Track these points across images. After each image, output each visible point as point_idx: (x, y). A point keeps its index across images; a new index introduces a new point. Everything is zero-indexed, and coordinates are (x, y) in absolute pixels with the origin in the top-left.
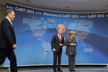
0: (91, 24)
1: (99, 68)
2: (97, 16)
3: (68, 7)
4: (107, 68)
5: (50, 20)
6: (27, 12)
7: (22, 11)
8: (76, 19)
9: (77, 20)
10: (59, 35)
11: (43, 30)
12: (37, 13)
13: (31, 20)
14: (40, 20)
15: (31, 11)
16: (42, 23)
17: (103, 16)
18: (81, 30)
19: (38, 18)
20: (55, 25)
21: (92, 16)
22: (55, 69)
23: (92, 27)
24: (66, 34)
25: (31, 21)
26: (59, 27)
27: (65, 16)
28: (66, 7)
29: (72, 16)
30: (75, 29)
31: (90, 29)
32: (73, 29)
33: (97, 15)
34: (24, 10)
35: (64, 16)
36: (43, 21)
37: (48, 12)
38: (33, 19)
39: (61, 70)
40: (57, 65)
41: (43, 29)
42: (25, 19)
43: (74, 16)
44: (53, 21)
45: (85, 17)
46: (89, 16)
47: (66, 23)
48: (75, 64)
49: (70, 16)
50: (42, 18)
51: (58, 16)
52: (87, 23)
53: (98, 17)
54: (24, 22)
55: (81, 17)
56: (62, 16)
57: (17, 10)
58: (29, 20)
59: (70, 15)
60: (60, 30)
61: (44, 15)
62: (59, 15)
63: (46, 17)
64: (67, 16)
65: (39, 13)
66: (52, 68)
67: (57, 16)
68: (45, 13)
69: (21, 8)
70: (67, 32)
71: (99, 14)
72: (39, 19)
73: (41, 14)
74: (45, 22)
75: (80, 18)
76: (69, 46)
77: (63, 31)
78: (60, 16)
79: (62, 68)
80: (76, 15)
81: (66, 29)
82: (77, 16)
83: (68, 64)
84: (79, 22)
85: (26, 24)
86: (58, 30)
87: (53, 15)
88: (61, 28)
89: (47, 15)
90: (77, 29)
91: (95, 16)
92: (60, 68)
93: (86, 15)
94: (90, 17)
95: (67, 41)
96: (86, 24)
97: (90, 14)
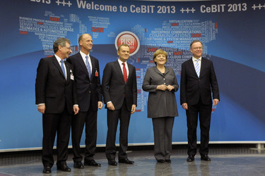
0: (211, 31)
1: (236, 153)
2: (226, 8)
4: (257, 152)
5: (96, 22)
8: (167, 16)
9: (173, 21)
10: (120, 62)
11: (76, 50)
12: (58, 2)
13: (43, 21)
14: (69, 22)
16: (72, 30)
17: (242, 7)
18: (182, 47)
19: (62, 16)
20: (111, 35)
21: (214, 9)
22: (112, 156)
23: (213, 37)
24: (141, 59)
25: (42, 24)
26: (122, 40)
27: (138, 10)
29: (156, 9)
30: (166, 45)
31: (207, 44)
32: (159, 45)
33: (227, 5)
35: (133, 9)
36: (75, 26)
39: (130, 159)
41: (76, 46)
42: (26, 19)
43: (162, 10)
44: (104, 23)
45: (193, 10)
46: (204, 9)
47: (139, 28)
48: (173, 143)
49: (150, 8)
50: (73, 18)
51: (118, 9)
52: (198, 27)
53: (229, 10)
54: (22, 28)
55: (183, 10)
56: (129, 9)
58: (38, 23)
59: (152, 7)
60: (124, 48)
61: (79, 7)
62: (121, 7)
63: (83, 14)
64: (144, 9)
65: (64, 3)
66: (104, 154)
67: (114, 9)
68: (81, 2)
70: (145, 53)
72: (66, 20)
73: (69, 4)
74: (83, 26)
75: (178, 15)
76: (154, 93)
77: (131, 51)
78: (124, 9)
80: (168, 7)
81: (141, 46)
82: (171, 9)
83: (153, 144)
84: (177, 24)
85: (28, 33)
86: (117, 49)
87: (103, 8)
88: (127, 42)
89: (88, 6)
90: (171, 45)
91: (221, 7)
92: (125, 154)
93: (197, 5)
94: (208, 10)
96: (198, 32)
97: (209, 4)
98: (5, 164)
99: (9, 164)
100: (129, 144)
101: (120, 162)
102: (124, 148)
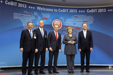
0: (91, 20)
1: (100, 69)
2: (97, 11)
3: (65, 1)
4: (109, 69)
5: (44, 16)
6: (19, 6)
7: (13, 5)
8: (74, 14)
9: (76, 16)
11: (36, 27)
12: (29, 7)
13: (23, 15)
14: (33, 15)
15: (23, 5)
16: (35, 19)
17: (104, 10)
18: (79, 26)
19: (31, 13)
20: (50, 21)
21: (92, 11)
22: (50, 70)
23: (92, 22)
24: (63, 31)
25: (23, 16)
26: (55, 23)
27: (61, 11)
28: (62, 1)
29: (69, 11)
30: (73, 25)
31: (89, 25)
32: (70, 25)
33: (98, 9)
34: (15, 4)
35: (60, 10)
36: (36, 17)
37: (42, 6)
38: (25, 14)
39: (58, 71)
40: (53, 65)
41: (36, 25)
43: (71, 11)
44: (48, 16)
45: (84, 11)
46: (88, 11)
47: (62, 18)
48: (75, 65)
49: (67, 10)
50: (35, 13)
51: (54, 10)
52: (86, 18)
53: (99, 12)
54: (15, 17)
55: (80, 11)
56: (58, 10)
57: (7, 4)
58: (21, 15)
59: (68, 10)
61: (38, 9)
62: (55, 9)
63: (40, 12)
64: (64, 11)
65: (32, 8)
66: (47, 69)
67: (52, 10)
68: (39, 7)
69: (11, 2)
70: (64, 28)
71: (100, 8)
72: (32, 14)
73: (34, 8)
74: (39, 17)
75: (78, 13)
78: (56, 10)
79: (58, 69)
80: (74, 10)
81: (63, 25)
82: (75, 11)
83: (66, 65)
84: (77, 17)
85: (17, 19)
87: (47, 10)
88: (57, 24)
89: (42, 9)
90: (75, 25)
91: (95, 10)
92: (55, 69)
93: (86, 9)
94: (90, 11)
95: (65, 39)
96: (86, 20)
97: (90, 9)
98: (7, 72)
99: (8, 72)
100: (57, 65)
101: (53, 72)
102: (55, 67)
